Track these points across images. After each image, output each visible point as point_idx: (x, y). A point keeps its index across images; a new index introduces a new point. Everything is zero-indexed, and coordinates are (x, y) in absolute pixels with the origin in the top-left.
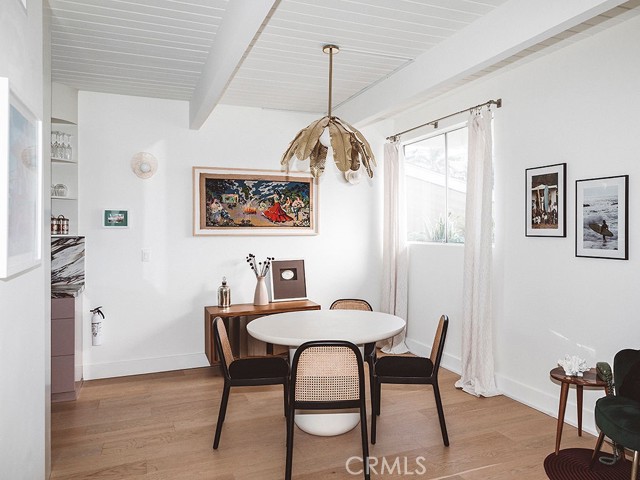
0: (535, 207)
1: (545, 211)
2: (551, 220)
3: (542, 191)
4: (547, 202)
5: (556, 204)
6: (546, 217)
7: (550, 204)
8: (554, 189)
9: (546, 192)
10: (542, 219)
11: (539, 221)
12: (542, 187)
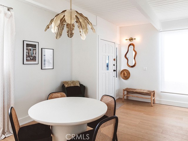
0: (27, 54)
1: (31, 56)
2: (34, 59)
3: (30, 49)
4: (32, 53)
5: (36, 54)
6: (32, 58)
7: (33, 53)
8: (35, 49)
9: (32, 50)
10: (30, 59)
11: (29, 59)
12: (30, 48)
